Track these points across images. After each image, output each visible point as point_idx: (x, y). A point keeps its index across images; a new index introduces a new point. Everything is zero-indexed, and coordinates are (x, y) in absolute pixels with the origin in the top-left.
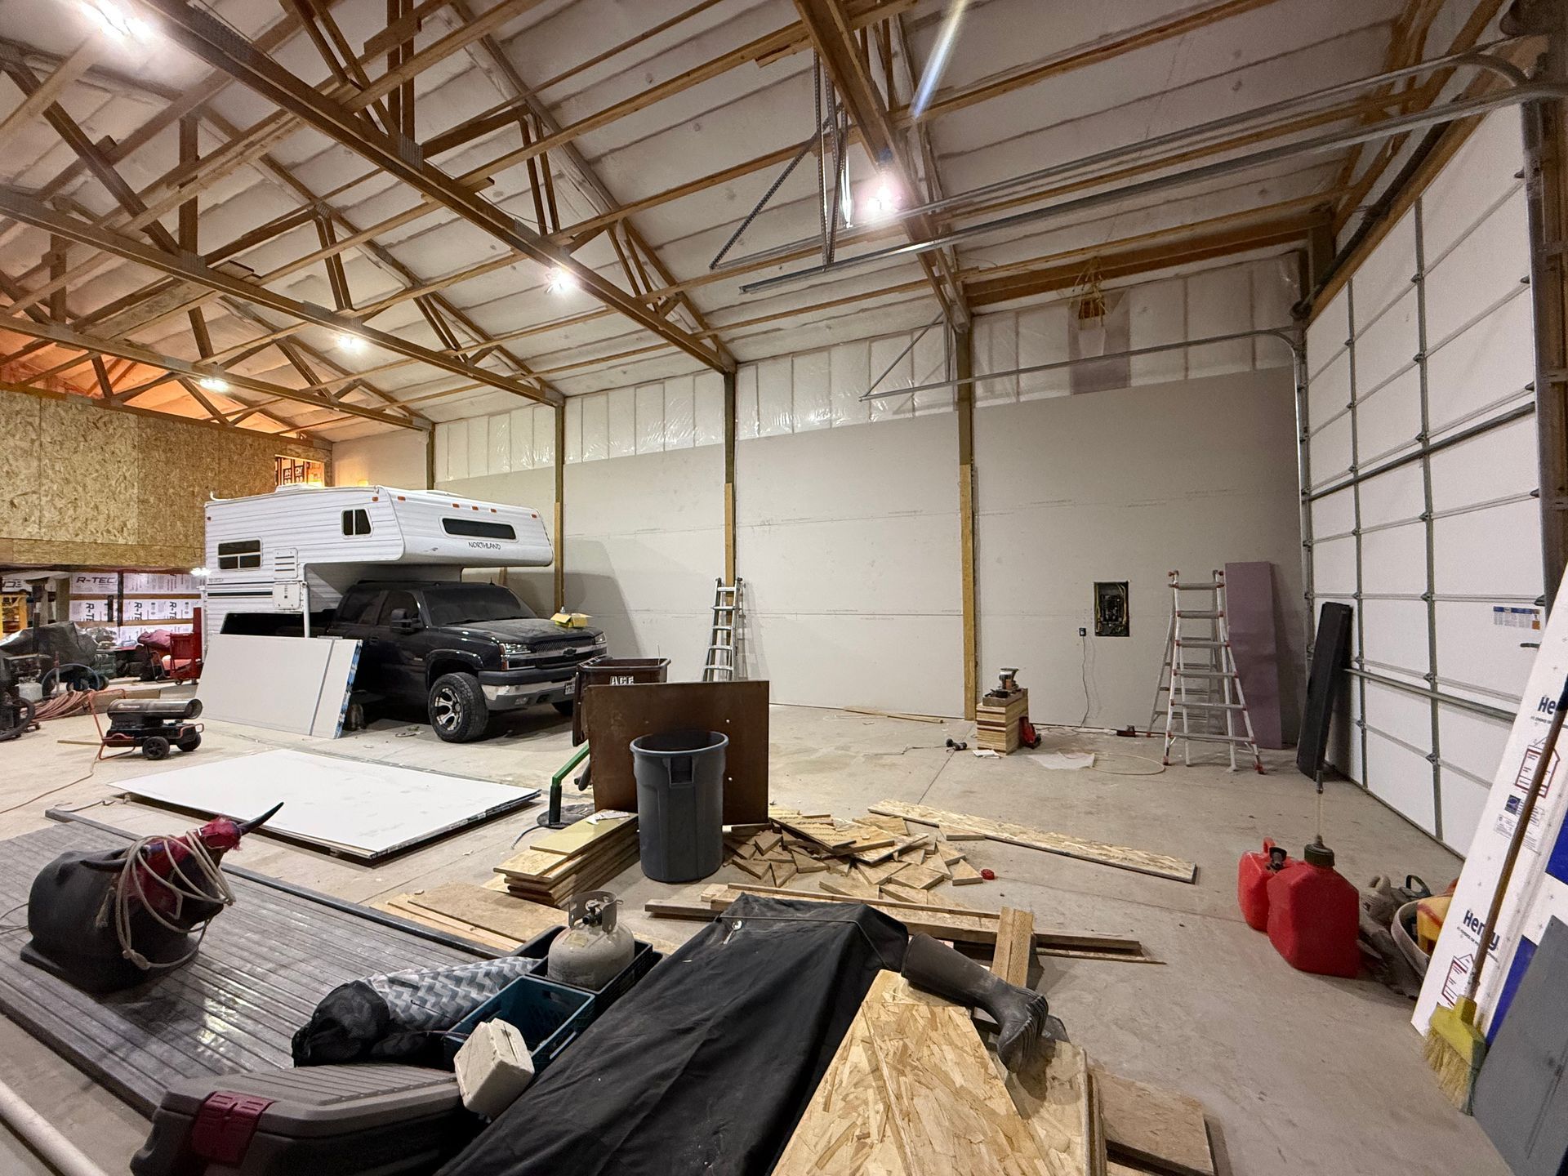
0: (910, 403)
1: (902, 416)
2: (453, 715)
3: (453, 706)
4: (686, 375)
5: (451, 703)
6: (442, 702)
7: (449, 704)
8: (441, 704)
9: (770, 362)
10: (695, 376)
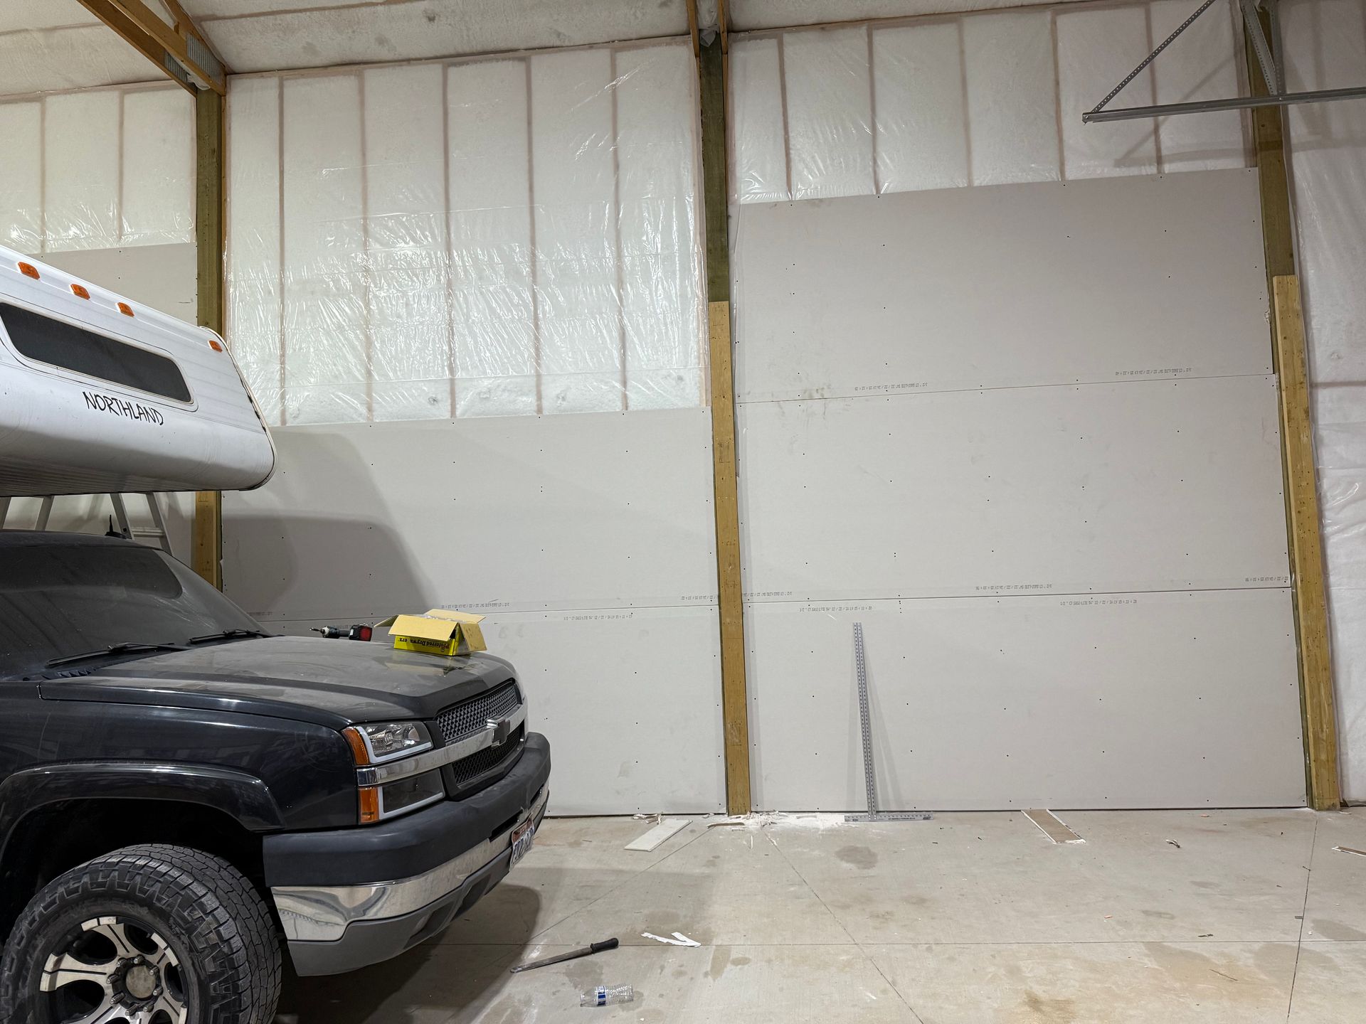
0: (1150, 146)
1: (1134, 171)
2: (120, 1012)
3: (119, 980)
4: (591, 46)
5: (111, 967)
6: (71, 970)
7: (101, 975)
8: (63, 979)
9: (811, 35)
10: (616, 50)
